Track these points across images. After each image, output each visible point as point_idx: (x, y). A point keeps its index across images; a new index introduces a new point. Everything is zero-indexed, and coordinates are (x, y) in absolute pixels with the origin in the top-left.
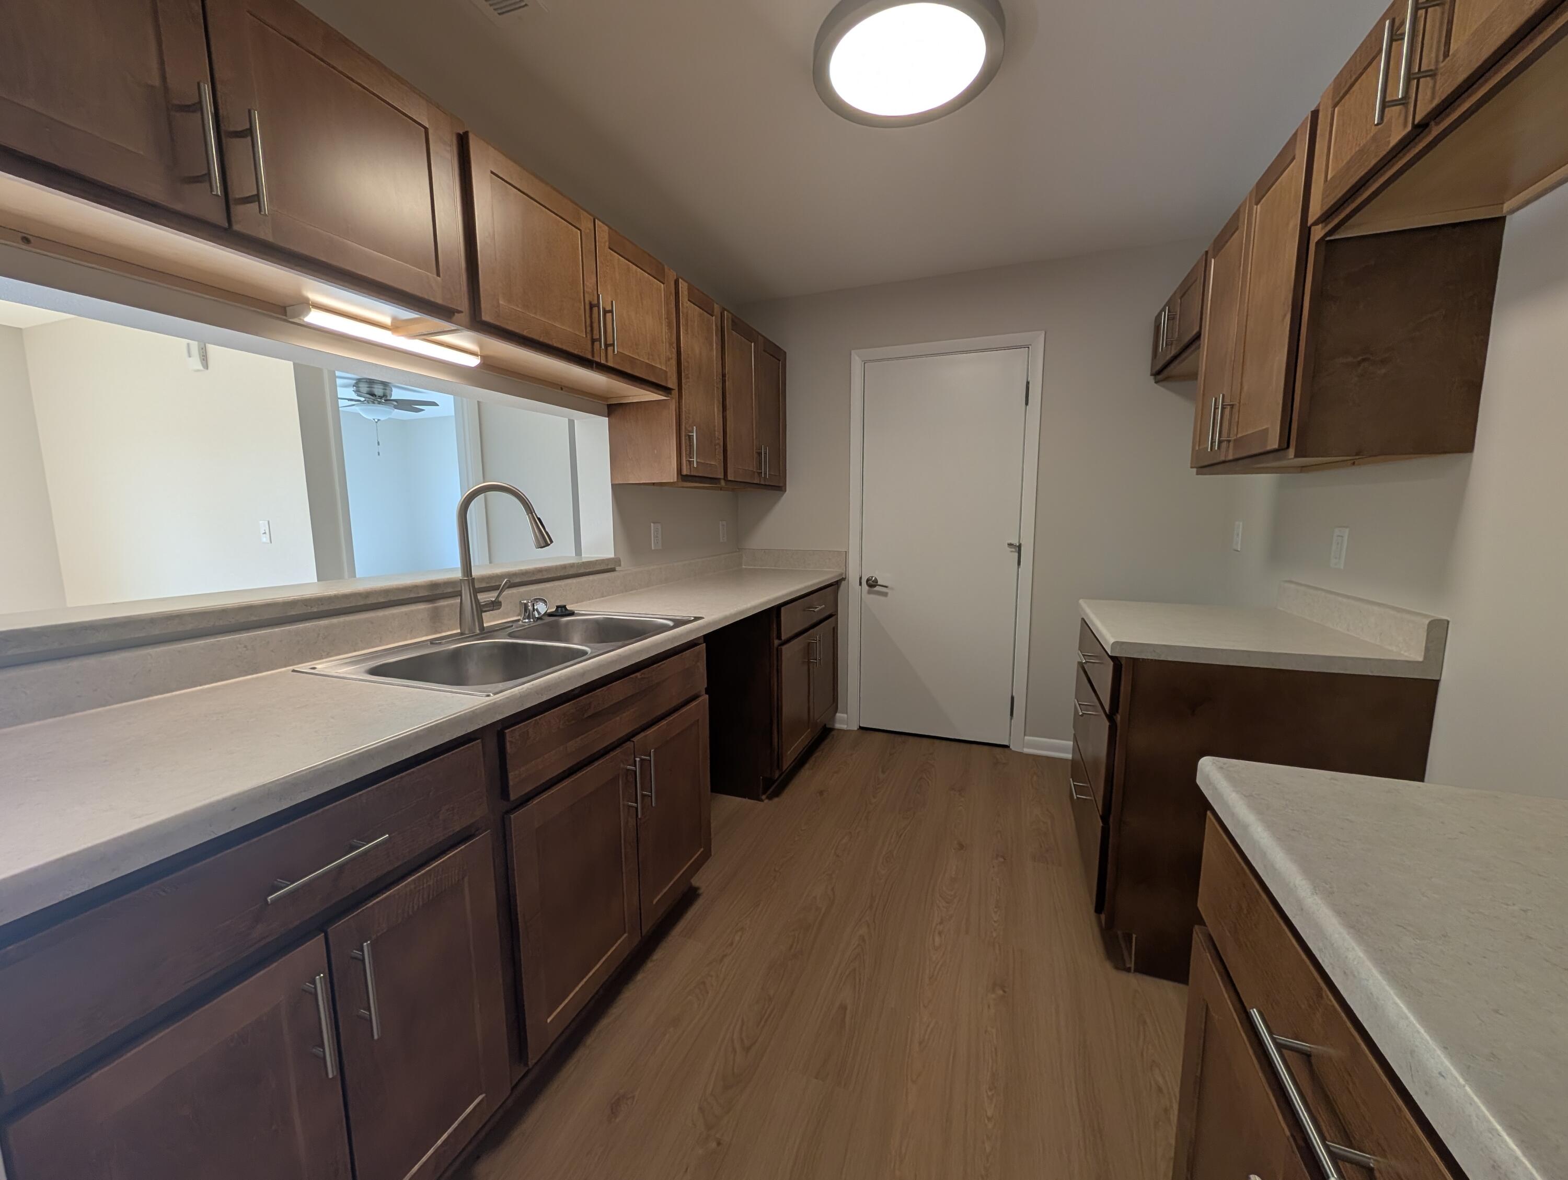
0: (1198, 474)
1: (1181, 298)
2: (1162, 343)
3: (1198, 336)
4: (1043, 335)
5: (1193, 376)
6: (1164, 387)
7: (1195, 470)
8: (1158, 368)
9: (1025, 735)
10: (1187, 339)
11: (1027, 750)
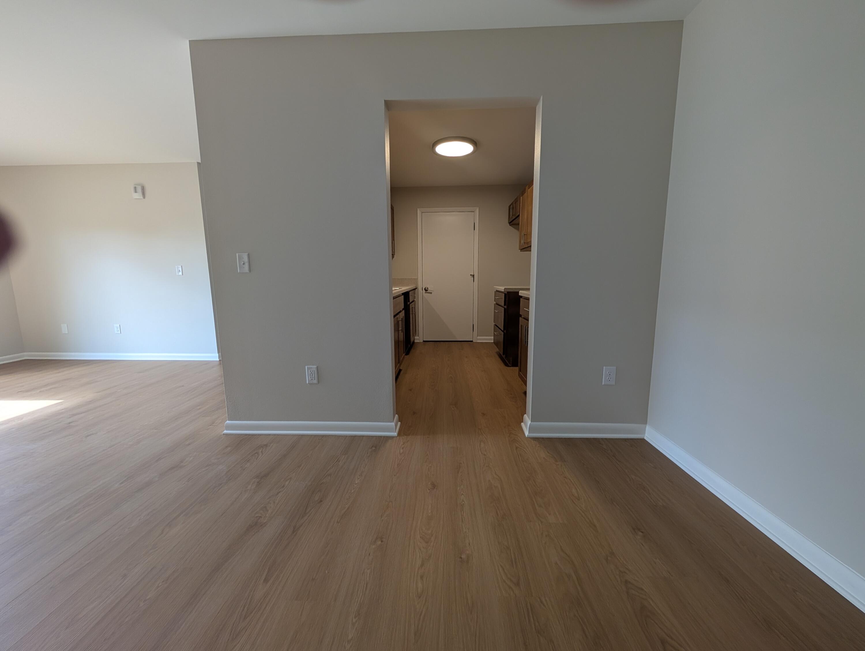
0: (521, 251)
1: (515, 203)
2: (511, 216)
3: (519, 216)
4: (478, 209)
5: (518, 224)
6: (512, 227)
7: (520, 250)
8: (510, 222)
9: (477, 336)
10: (517, 216)
11: (478, 341)
